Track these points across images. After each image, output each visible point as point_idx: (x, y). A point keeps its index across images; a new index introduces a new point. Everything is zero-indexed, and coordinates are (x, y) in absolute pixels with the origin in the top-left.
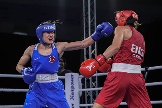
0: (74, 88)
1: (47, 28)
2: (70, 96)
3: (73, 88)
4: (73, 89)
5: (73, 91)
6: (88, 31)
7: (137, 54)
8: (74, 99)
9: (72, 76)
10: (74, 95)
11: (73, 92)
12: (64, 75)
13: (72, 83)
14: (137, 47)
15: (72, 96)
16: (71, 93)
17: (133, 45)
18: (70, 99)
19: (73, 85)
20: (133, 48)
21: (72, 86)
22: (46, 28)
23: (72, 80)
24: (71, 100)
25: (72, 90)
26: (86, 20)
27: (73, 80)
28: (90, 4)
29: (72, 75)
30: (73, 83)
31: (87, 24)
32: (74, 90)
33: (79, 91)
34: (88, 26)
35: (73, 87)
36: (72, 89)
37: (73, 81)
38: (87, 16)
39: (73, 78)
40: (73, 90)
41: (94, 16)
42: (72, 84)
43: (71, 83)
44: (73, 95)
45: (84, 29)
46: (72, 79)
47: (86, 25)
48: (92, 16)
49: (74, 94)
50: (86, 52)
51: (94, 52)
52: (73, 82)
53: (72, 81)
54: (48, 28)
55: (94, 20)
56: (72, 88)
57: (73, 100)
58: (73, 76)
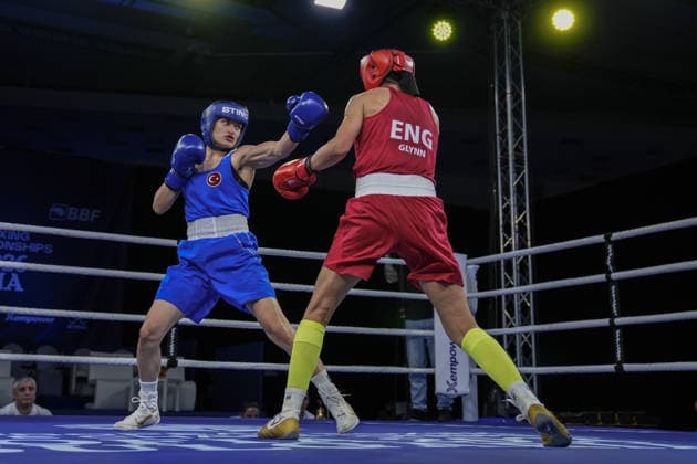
6: (508, 168)
7: (410, 143)
14: (409, 127)
17: (395, 123)
20: (394, 129)
26: (501, 143)
28: (512, 105)
31: (504, 151)
34: (508, 156)
38: (504, 135)
41: (521, 133)
45: (499, 164)
47: (502, 154)
48: (517, 133)
50: (504, 218)
51: (524, 218)
55: (521, 143)
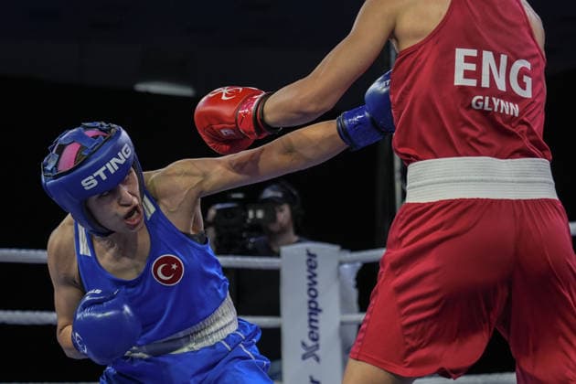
0: (320, 311)
1: (98, 178)
2: (304, 344)
3: (314, 310)
4: (316, 314)
5: (316, 321)
8: (318, 359)
9: (311, 256)
10: (321, 342)
11: (316, 328)
12: (278, 255)
13: (310, 289)
15: (310, 343)
16: (308, 330)
18: (304, 357)
19: (315, 296)
21: (310, 302)
22: (95, 183)
23: (312, 277)
24: (307, 361)
25: (311, 320)
27: (315, 275)
29: (309, 254)
30: (316, 287)
32: (320, 317)
33: (342, 323)
35: (313, 305)
36: (311, 314)
37: (315, 279)
39: (315, 267)
40: (313, 317)
42: (313, 293)
43: (306, 287)
44: (315, 340)
46: (309, 271)
49: (318, 335)
52: (315, 283)
53: (310, 278)
54: (104, 177)
56: (310, 308)
57: (315, 362)
58: (314, 256)
